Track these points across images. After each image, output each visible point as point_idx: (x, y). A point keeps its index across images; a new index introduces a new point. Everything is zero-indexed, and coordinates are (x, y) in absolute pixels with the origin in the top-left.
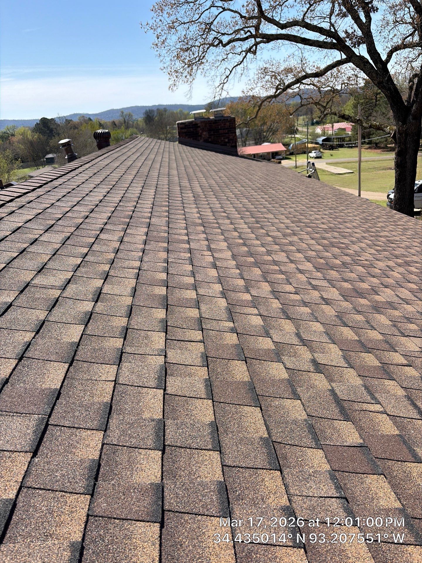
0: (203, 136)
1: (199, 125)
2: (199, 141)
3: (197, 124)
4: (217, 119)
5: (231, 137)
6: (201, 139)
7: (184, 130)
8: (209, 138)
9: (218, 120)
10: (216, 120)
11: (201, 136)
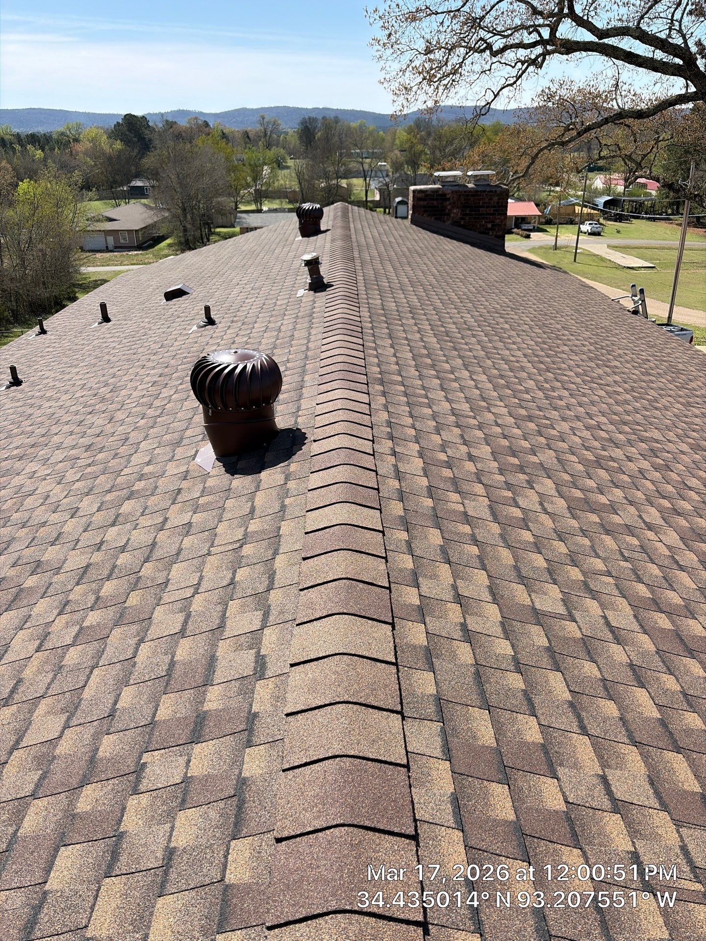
0: (452, 215)
1: (448, 196)
2: (445, 222)
3: (445, 195)
4: (480, 189)
5: (497, 221)
6: (448, 219)
7: (422, 203)
8: (462, 219)
9: (481, 191)
10: (477, 191)
11: (448, 214)
